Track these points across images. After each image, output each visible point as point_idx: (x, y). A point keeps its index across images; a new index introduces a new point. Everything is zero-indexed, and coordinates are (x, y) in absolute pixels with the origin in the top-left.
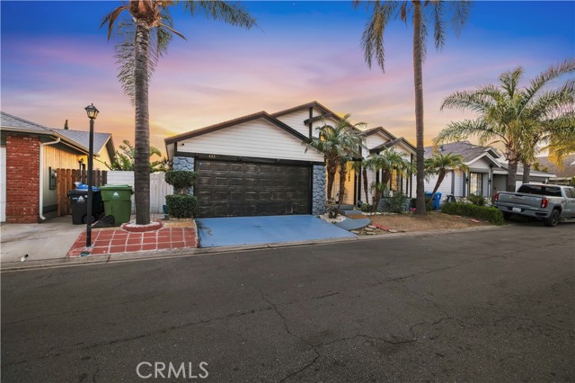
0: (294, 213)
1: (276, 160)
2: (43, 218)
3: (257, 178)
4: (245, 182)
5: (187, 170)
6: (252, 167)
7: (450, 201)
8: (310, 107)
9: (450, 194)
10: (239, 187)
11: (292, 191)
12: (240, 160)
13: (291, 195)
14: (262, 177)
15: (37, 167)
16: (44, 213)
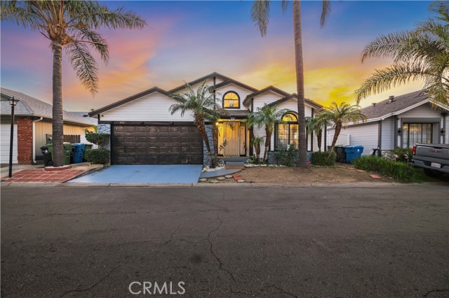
0: (189, 163)
1: (170, 122)
2: (35, 162)
3: (157, 136)
4: (148, 140)
5: (106, 133)
6: (153, 129)
7: (376, 154)
8: (214, 77)
9: (376, 147)
10: (144, 143)
11: (186, 146)
12: (143, 124)
13: (185, 149)
14: (161, 136)
15: (31, 134)
16: (36, 160)
